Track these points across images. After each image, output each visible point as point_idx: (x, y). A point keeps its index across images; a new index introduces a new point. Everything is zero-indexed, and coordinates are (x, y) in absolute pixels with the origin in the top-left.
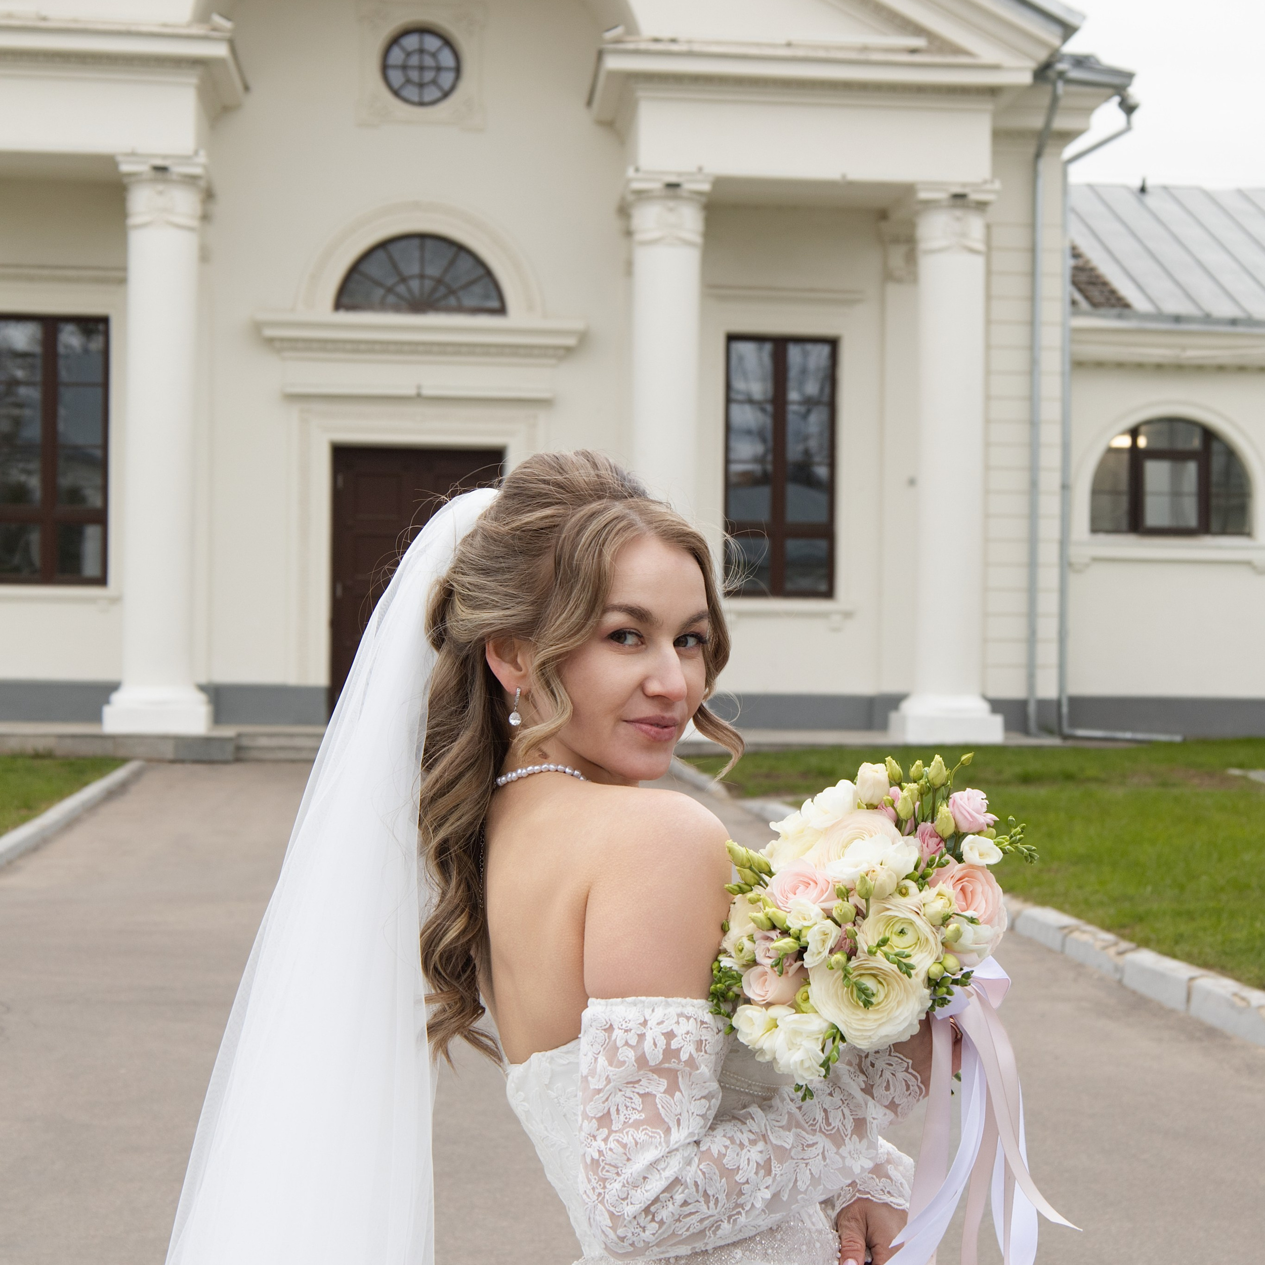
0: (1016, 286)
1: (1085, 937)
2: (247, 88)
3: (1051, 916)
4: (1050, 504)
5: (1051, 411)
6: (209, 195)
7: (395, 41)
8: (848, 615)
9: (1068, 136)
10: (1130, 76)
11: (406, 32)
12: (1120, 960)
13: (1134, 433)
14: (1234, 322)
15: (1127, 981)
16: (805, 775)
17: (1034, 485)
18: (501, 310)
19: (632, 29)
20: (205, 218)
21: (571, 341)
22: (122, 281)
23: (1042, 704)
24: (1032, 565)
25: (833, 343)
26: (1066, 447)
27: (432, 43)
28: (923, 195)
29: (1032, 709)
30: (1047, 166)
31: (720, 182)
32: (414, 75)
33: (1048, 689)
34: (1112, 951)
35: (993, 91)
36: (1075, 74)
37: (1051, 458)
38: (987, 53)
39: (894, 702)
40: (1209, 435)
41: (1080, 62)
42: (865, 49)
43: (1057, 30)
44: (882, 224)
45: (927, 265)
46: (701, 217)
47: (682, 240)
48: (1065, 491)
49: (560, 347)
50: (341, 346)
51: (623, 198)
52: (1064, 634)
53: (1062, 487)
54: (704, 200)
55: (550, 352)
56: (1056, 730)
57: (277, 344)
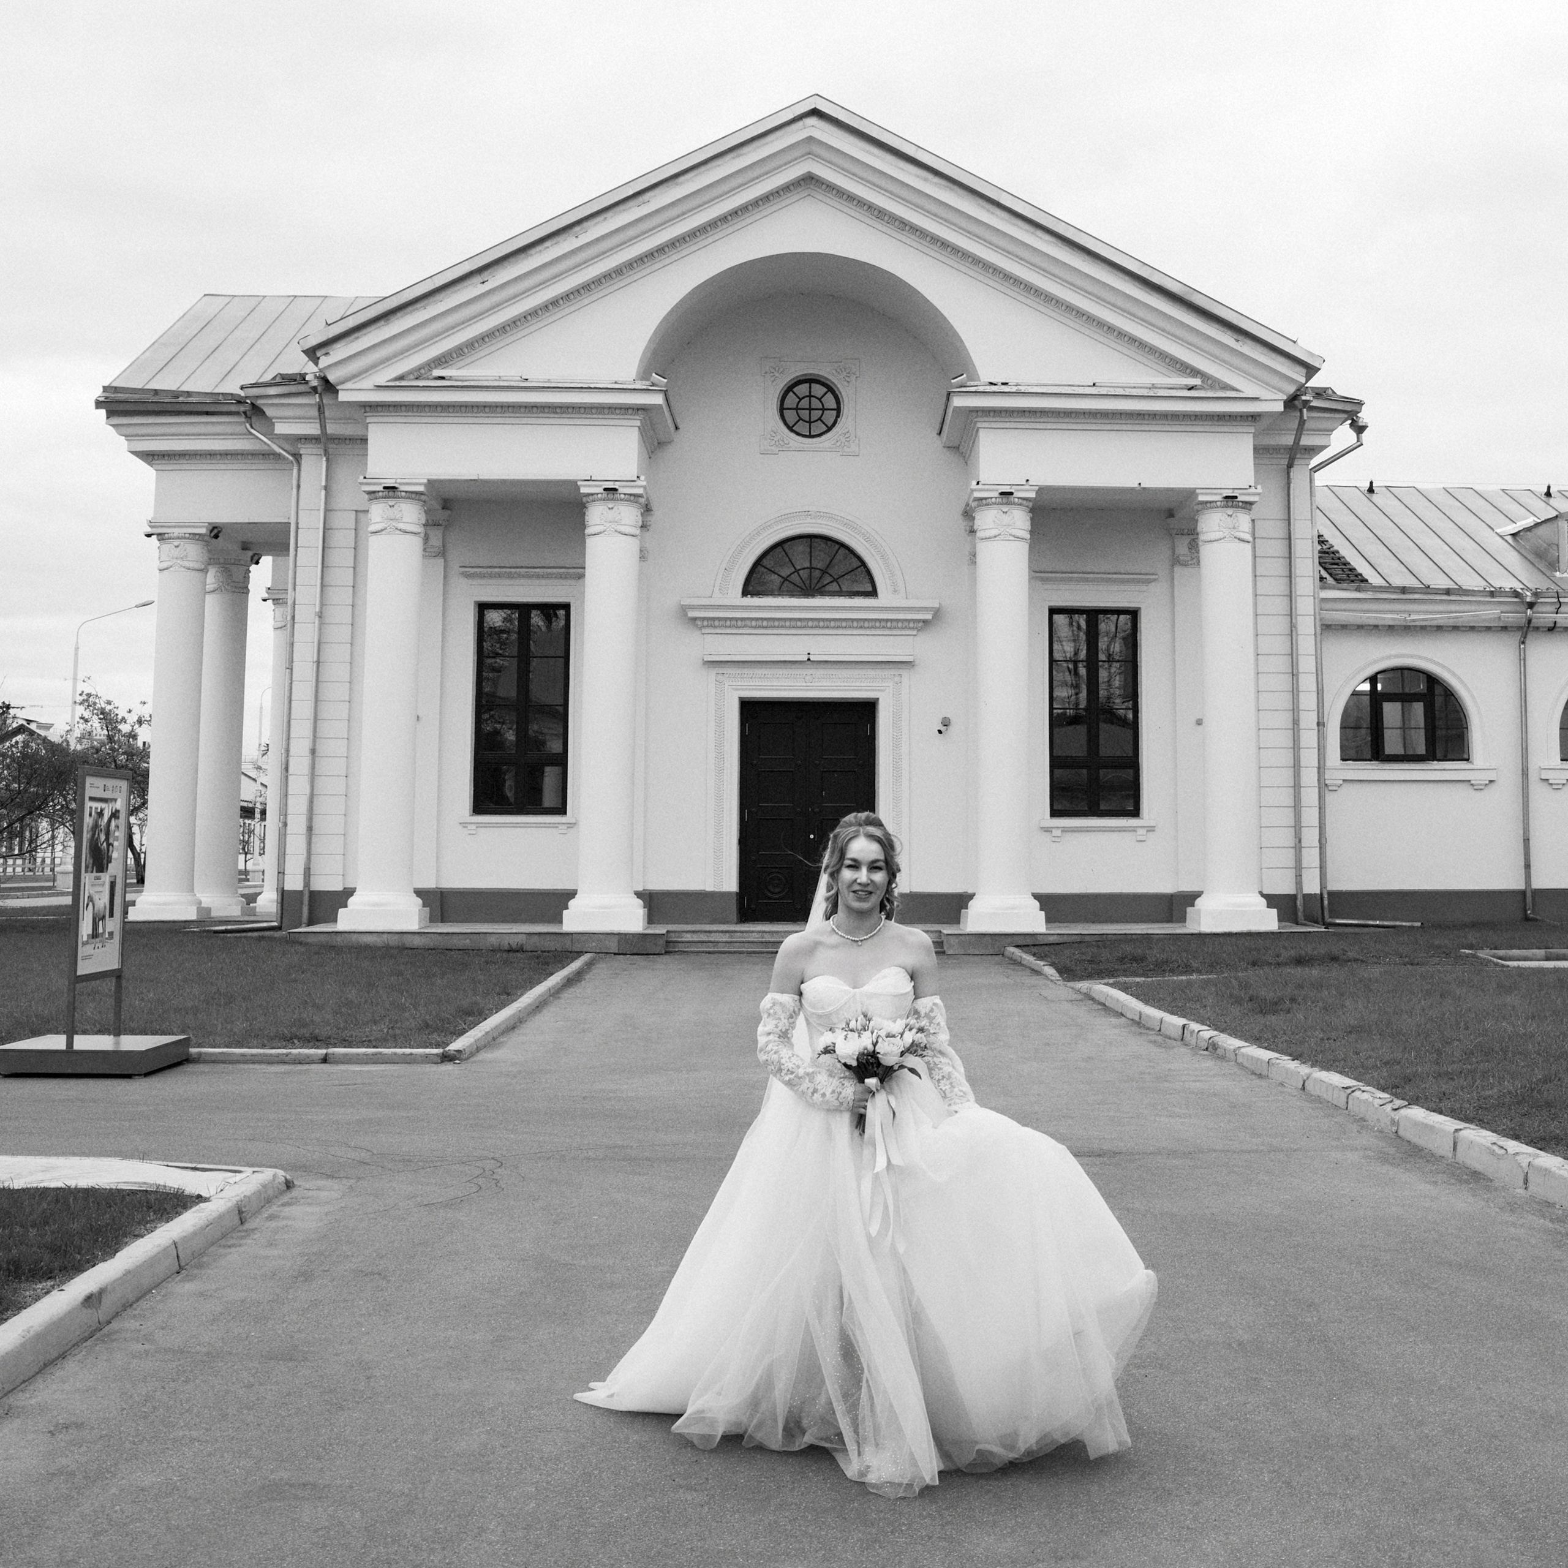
0: (1278, 567)
1: (1365, 1096)
2: (677, 428)
3: (1334, 1077)
4: (1309, 738)
5: (1307, 664)
6: (647, 509)
7: (790, 389)
8: (1151, 829)
9: (1314, 450)
10: (1360, 404)
11: (799, 382)
12: (1396, 1116)
13: (1373, 680)
14: (1448, 592)
15: (1401, 1133)
16: (1121, 960)
17: (1296, 722)
18: (873, 593)
19: (974, 376)
20: (643, 526)
21: (929, 617)
22: (582, 576)
23: (1308, 897)
24: (1297, 786)
25: (1134, 614)
26: (1320, 692)
27: (818, 390)
28: (1201, 498)
29: (1299, 902)
30: (1299, 475)
31: (1041, 490)
32: (805, 414)
33: (1312, 886)
35: (1254, 417)
36: (1315, 403)
37: (1308, 701)
38: (1249, 389)
40: (1432, 680)
41: (1320, 393)
42: (1154, 387)
43: (1304, 371)
44: (1170, 520)
45: (1207, 552)
46: (1028, 518)
47: (1014, 536)
48: (1321, 727)
49: (919, 621)
50: (748, 623)
51: (967, 505)
52: (1323, 841)
53: (1318, 724)
54: (1031, 504)
55: (911, 625)
56: (1320, 919)
57: (699, 623)
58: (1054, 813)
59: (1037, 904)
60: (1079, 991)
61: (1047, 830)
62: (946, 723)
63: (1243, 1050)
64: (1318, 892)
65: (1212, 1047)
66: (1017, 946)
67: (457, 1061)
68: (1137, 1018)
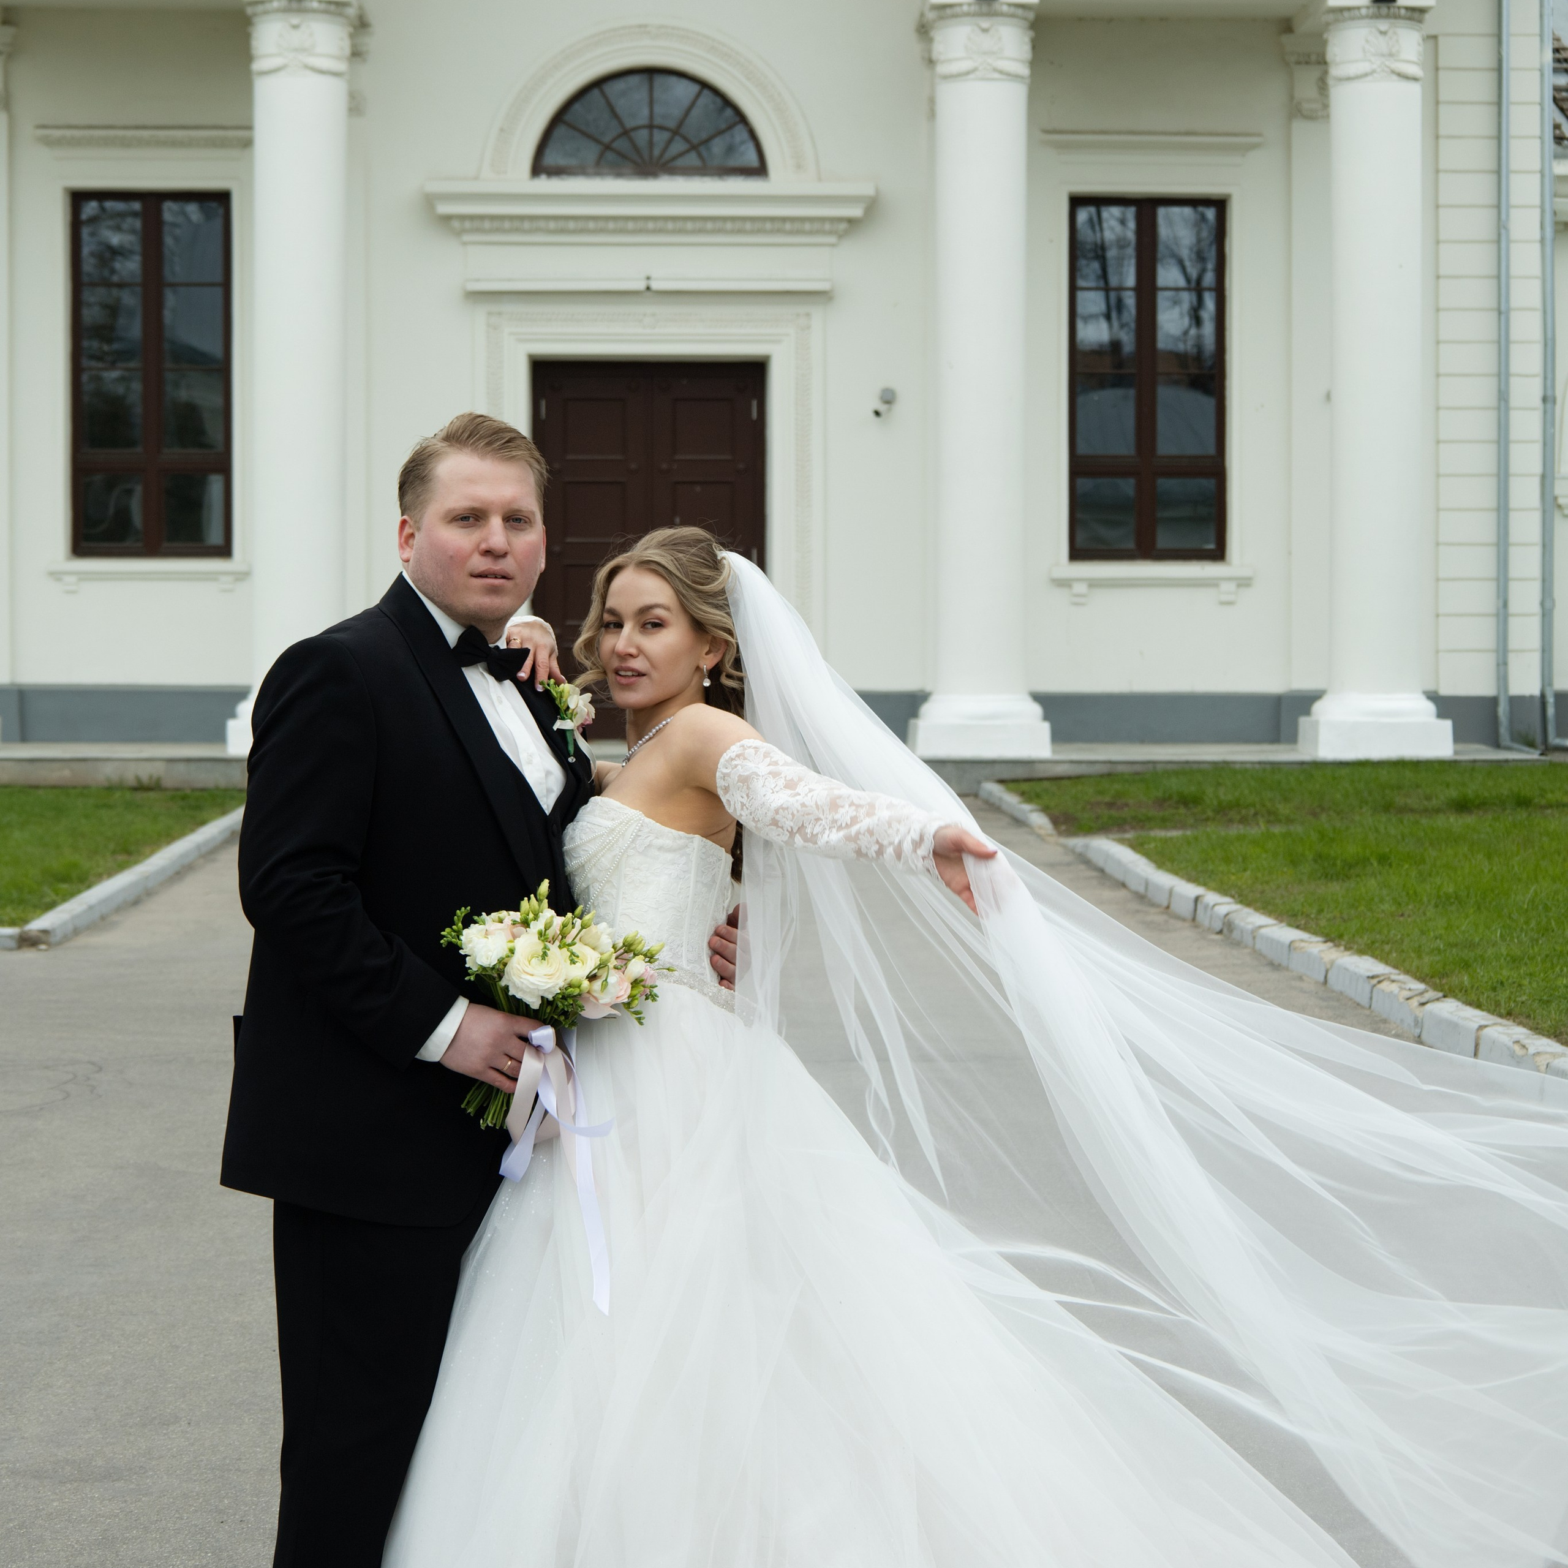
0: (1475, 120)
4: (1526, 424)
5: (1526, 294)
6: (360, 26)
8: (1244, 582)
17: (1503, 397)
18: (760, 170)
20: (356, 54)
21: (856, 212)
22: (248, 144)
23: (1516, 702)
24: (1503, 509)
25: (1220, 205)
26: (1549, 344)
28: (1332, 2)
29: (1503, 710)
33: (1526, 683)
37: (1527, 359)
39: (1304, 702)
44: (1285, 39)
45: (1342, 97)
46: (1027, 39)
47: (1001, 72)
48: (1549, 406)
49: (840, 220)
50: (542, 224)
51: (922, 15)
52: (1548, 605)
53: (1545, 399)
54: (1031, 15)
55: (827, 226)
56: (1539, 739)
57: (456, 224)
58: (1077, 553)
59: (1037, 709)
60: (1072, 851)
61: (1063, 583)
62: (888, 398)
63: (1263, 931)
64: (1536, 692)
65: (1227, 929)
66: (1001, 781)
67: (43, 947)
68: (1141, 890)
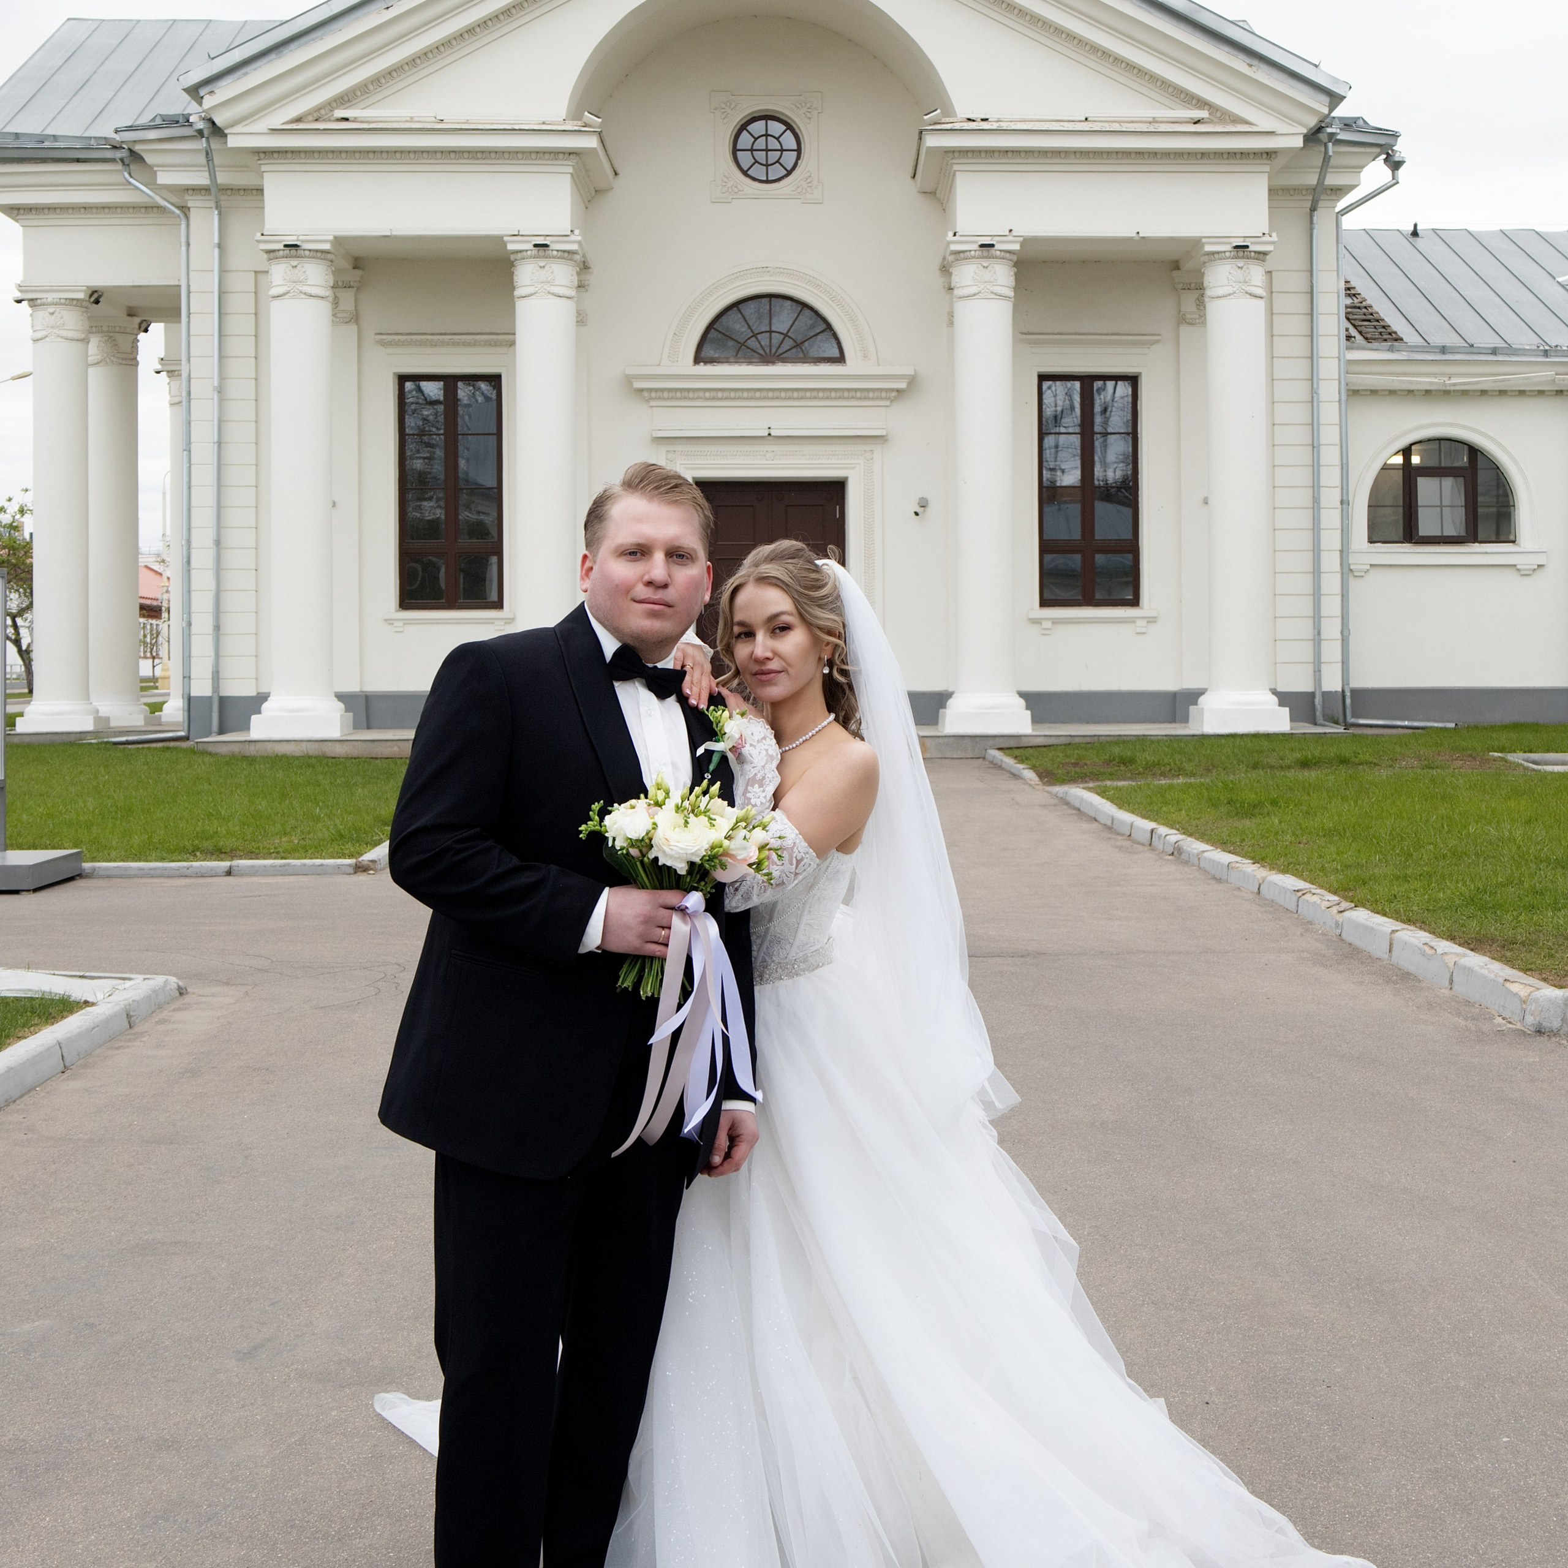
0: (1297, 325)
1: (1315, 899)
2: (617, 175)
3: (1290, 882)
4: (1331, 518)
5: (1330, 435)
6: (584, 267)
7: (743, 127)
8: (1152, 620)
9: (1340, 191)
10: (1395, 136)
11: (754, 119)
12: (1340, 918)
13: (1407, 452)
14: (1494, 351)
15: (1345, 935)
16: (1108, 763)
17: (1316, 501)
18: (841, 359)
19: (949, 110)
20: (581, 287)
21: (903, 385)
22: (512, 343)
23: (1326, 695)
24: (1316, 572)
25: (1133, 380)
26: (1344, 467)
27: (776, 128)
28: (1208, 248)
29: (1318, 700)
30: (1323, 220)
31: (1027, 242)
32: (761, 156)
33: (1332, 683)
34: (1334, 910)
35: (1269, 154)
36: (1342, 136)
37: (1331, 477)
38: (1264, 122)
39: (1193, 697)
40: (1474, 451)
41: (1348, 124)
42: (1154, 121)
43: (1326, 99)
44: (1175, 273)
45: (1214, 309)
46: (1012, 273)
47: (997, 294)
48: (1345, 505)
49: (892, 390)
50: (701, 394)
51: (944, 259)
52: (1346, 633)
53: (1342, 502)
54: (1014, 258)
55: (884, 394)
56: (1341, 719)
57: (646, 394)
58: (1045, 602)
59: (1025, 703)
60: (1056, 796)
61: (1034, 622)
62: (923, 504)
64: (1339, 689)
65: (1177, 852)
66: (1000, 749)
